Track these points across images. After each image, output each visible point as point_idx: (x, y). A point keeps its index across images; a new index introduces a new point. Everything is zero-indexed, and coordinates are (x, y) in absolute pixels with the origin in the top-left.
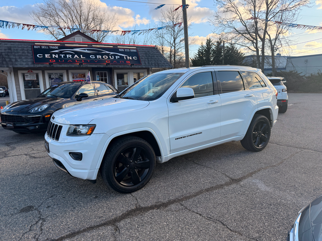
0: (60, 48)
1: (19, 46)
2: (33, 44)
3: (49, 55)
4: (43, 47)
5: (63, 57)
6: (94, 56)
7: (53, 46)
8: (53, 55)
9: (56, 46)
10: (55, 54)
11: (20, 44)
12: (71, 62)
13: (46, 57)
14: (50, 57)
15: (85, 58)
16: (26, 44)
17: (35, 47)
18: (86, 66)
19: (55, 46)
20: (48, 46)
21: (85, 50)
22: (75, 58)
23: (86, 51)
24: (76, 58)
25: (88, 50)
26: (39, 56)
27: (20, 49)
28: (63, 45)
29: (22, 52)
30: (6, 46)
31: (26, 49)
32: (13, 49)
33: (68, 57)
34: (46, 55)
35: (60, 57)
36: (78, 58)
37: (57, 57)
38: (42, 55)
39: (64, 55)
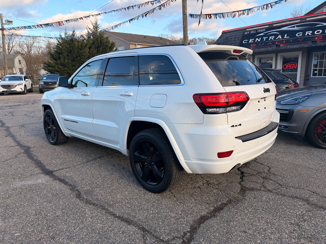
0: (267, 29)
1: (235, 35)
2: (244, 31)
3: (253, 39)
4: (252, 32)
5: (264, 40)
6: (301, 33)
7: (261, 29)
9: (264, 28)
10: (259, 38)
11: (236, 32)
12: (270, 45)
13: (250, 42)
14: (253, 42)
15: (289, 37)
16: (240, 31)
17: (246, 33)
18: (286, 47)
19: (262, 29)
20: (257, 30)
21: (294, 27)
23: (296, 28)
24: (279, 39)
25: (297, 26)
26: (244, 42)
27: (234, 37)
28: (272, 26)
29: (234, 40)
30: (226, 36)
31: (238, 36)
32: (229, 38)
33: (270, 39)
34: (250, 40)
35: (262, 40)
36: (281, 39)
37: (259, 41)
38: (247, 40)
39: (267, 37)
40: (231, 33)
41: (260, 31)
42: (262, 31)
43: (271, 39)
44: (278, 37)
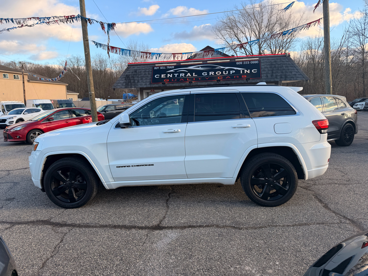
0: (176, 67)
1: (143, 69)
2: (153, 66)
3: (165, 75)
4: (161, 68)
5: (176, 76)
6: (206, 73)
7: (170, 66)
8: (169, 75)
9: (173, 65)
10: (170, 73)
11: (144, 66)
13: (162, 77)
15: (197, 75)
16: (149, 66)
17: (155, 68)
19: (171, 66)
20: (166, 66)
21: (199, 67)
22: (187, 77)
23: (200, 69)
24: (189, 76)
25: (201, 67)
27: (143, 71)
28: (179, 64)
29: (144, 74)
30: (134, 69)
31: (147, 70)
32: (138, 71)
34: (162, 75)
35: (174, 76)
36: (190, 76)
37: (171, 76)
38: (159, 75)
39: (178, 74)
40: (138, 66)
41: (169, 67)
42: (171, 67)
43: (182, 76)
44: (188, 75)
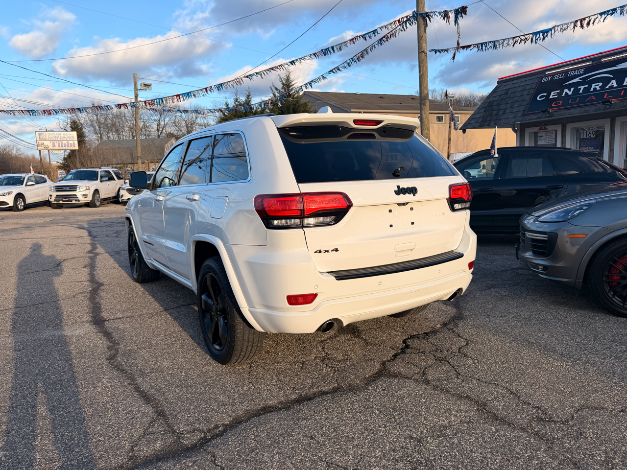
0: (588, 69)
1: (522, 85)
2: (541, 75)
3: (559, 91)
4: (556, 77)
5: (581, 92)
7: (575, 69)
8: (566, 90)
9: (581, 68)
10: (569, 87)
11: (524, 79)
12: (593, 101)
13: (551, 97)
14: (557, 96)
16: (533, 77)
17: (544, 80)
19: (578, 69)
20: (566, 72)
24: (612, 87)
26: (540, 98)
27: (520, 89)
28: (599, 61)
29: (519, 95)
30: (505, 89)
31: (528, 87)
32: (510, 92)
33: (592, 90)
34: (552, 93)
35: (576, 91)
36: (616, 87)
37: (570, 93)
38: (545, 94)
39: (587, 86)
40: (515, 81)
41: (572, 73)
42: (576, 73)
43: (595, 89)
44: (610, 85)
